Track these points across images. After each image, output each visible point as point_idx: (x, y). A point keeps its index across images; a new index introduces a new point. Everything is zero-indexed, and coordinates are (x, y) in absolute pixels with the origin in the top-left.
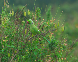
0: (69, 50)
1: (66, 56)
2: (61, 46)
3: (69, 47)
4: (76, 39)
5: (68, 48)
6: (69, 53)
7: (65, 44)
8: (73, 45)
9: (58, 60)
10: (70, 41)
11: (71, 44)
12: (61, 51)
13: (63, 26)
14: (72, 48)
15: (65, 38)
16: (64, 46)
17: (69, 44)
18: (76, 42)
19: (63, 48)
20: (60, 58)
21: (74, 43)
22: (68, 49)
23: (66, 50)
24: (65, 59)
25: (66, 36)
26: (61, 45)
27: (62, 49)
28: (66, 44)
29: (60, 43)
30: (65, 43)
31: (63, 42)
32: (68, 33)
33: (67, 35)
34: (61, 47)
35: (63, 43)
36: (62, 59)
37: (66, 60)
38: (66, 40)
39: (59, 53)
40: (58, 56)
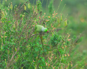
0: (73, 46)
1: (70, 52)
3: (73, 42)
4: (80, 34)
5: (72, 44)
6: (73, 49)
7: (69, 39)
8: (77, 40)
9: (61, 56)
10: (75, 36)
11: (75, 39)
12: (65, 47)
13: (66, 20)
14: (76, 44)
15: (68, 33)
16: (68, 42)
17: (72, 39)
18: (81, 37)
19: (66, 44)
20: (63, 55)
21: (78, 38)
23: (70, 46)
24: (69, 55)
25: (70, 31)
26: (64, 40)
28: (70, 40)
29: (64, 38)
31: (66, 37)
33: (71, 29)
34: (64, 43)
36: (65, 55)
38: (69, 35)
39: (62, 49)
40: (61, 52)
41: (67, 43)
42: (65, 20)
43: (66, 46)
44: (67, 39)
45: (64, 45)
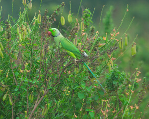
0: (145, 92)
1: (139, 103)
2: (129, 83)
3: (145, 84)
5: (143, 87)
6: (145, 97)
7: (138, 79)
9: (124, 109)
10: (148, 74)
11: (148, 80)
12: (130, 93)
13: (135, 46)
15: (137, 69)
16: (137, 84)
17: (144, 79)
19: (133, 87)
20: (127, 106)
22: (142, 89)
23: (139, 91)
24: (137, 108)
25: (140, 65)
26: (130, 81)
27: (131, 88)
28: (140, 80)
29: (129, 77)
30: (137, 77)
31: (133, 75)
32: (143, 59)
33: (142, 62)
34: (130, 86)
35: (133, 78)
36: (132, 107)
37: (139, 110)
38: (139, 72)
39: (127, 96)
40: (123, 102)
41: (135, 86)
42: (132, 46)
43: (132, 91)
44: (136, 79)
45: (129, 89)
